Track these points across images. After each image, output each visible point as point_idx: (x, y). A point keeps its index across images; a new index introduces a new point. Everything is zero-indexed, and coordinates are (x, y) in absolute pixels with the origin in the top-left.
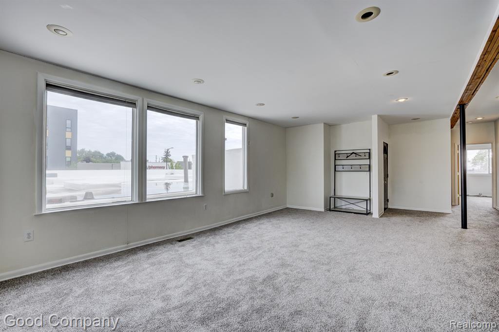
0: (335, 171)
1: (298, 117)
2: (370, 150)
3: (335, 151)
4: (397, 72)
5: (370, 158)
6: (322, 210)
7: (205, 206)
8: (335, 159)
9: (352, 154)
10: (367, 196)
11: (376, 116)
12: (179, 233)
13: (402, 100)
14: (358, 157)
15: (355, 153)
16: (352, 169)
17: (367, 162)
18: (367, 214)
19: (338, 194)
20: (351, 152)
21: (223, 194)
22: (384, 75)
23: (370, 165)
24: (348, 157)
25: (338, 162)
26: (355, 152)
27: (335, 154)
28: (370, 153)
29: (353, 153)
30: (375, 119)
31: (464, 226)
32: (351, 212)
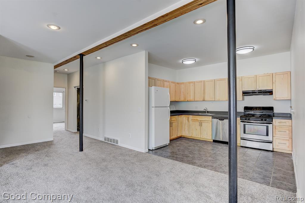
31: (81, 149)
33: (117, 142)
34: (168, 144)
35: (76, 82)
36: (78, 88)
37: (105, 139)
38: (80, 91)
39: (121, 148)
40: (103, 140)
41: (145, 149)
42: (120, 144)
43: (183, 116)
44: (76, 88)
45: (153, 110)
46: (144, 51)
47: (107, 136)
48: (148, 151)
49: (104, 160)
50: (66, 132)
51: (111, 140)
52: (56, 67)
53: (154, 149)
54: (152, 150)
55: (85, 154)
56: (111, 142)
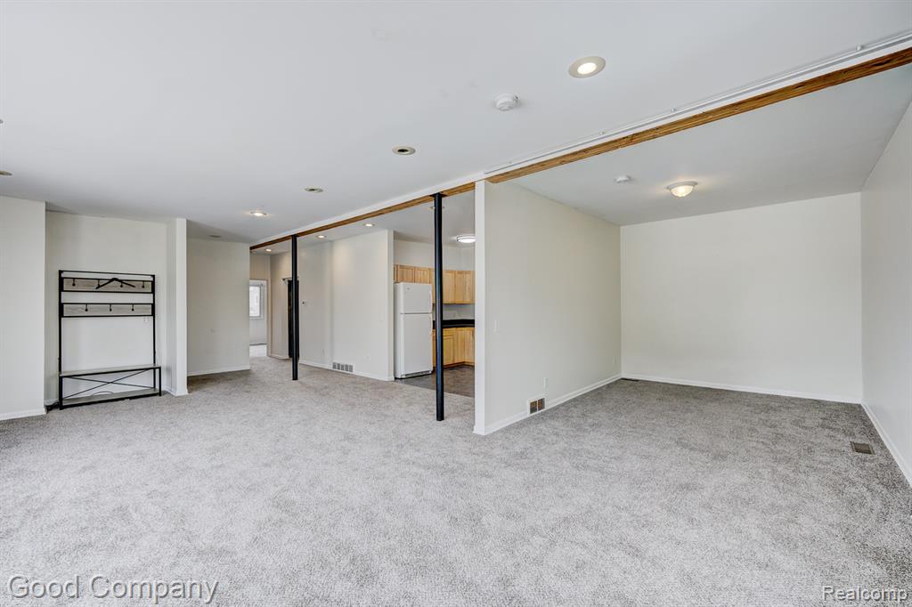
0: (61, 316)
2: (153, 276)
3: (61, 272)
5: (153, 292)
8: (61, 290)
9: (111, 281)
10: (147, 362)
11: (184, 221)
13: (258, 214)
14: (125, 288)
15: (121, 281)
16: (110, 311)
17: (148, 298)
19: (70, 369)
20: (110, 277)
22: (307, 189)
23: (153, 305)
24: (99, 286)
25: (66, 297)
26: (120, 277)
27: (62, 279)
28: (153, 283)
29: (115, 279)
30: (180, 225)
31: (295, 377)
32: (122, 399)
33: (351, 371)
35: (286, 270)
36: (289, 281)
37: (334, 367)
38: (293, 286)
39: (355, 377)
40: (331, 367)
41: (389, 376)
42: (355, 372)
43: (466, 329)
44: (286, 280)
45: (401, 319)
46: (387, 231)
47: (337, 361)
48: (393, 379)
49: (326, 387)
50: (268, 358)
51: (342, 366)
52: (251, 248)
53: (404, 377)
54: (401, 379)
55: (301, 383)
56: (342, 370)
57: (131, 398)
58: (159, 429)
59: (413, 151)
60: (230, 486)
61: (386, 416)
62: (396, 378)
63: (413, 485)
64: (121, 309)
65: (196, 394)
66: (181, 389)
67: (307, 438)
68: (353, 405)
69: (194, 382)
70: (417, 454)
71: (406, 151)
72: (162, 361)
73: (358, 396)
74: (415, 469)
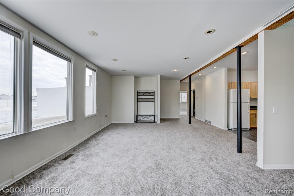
0: (138, 101)
1: (125, 71)
2: (154, 91)
3: (138, 91)
4: (189, 58)
5: (154, 95)
6: (133, 122)
7: (75, 128)
8: (138, 95)
10: (153, 114)
11: (160, 75)
12: (60, 152)
13: (176, 70)
14: (149, 95)
15: (148, 93)
16: (146, 100)
17: (153, 97)
18: (154, 122)
19: (139, 113)
20: (146, 92)
21: (85, 118)
22: (184, 59)
23: (154, 99)
24: (144, 94)
25: (139, 97)
27: (138, 93)
28: (154, 93)
29: (147, 92)
30: (159, 77)
31: (190, 123)
32: (147, 122)
33: (211, 123)
34: (248, 129)
37: (205, 121)
41: (225, 128)
45: (232, 104)
46: (224, 68)
48: (227, 129)
49: (198, 128)
50: (187, 115)
51: (208, 121)
52: (180, 81)
53: (233, 129)
54: (231, 130)
55: (191, 125)
56: (208, 123)
57: (149, 122)
58: (148, 131)
59: (215, 30)
60: (150, 152)
61: (214, 144)
62: (228, 129)
63: (205, 178)
64: (148, 100)
65: (163, 124)
66: (159, 122)
67: (180, 144)
68: (203, 136)
69: (162, 120)
70: (217, 165)
71: (211, 31)
72: (156, 114)
73: (208, 133)
74: (211, 171)
